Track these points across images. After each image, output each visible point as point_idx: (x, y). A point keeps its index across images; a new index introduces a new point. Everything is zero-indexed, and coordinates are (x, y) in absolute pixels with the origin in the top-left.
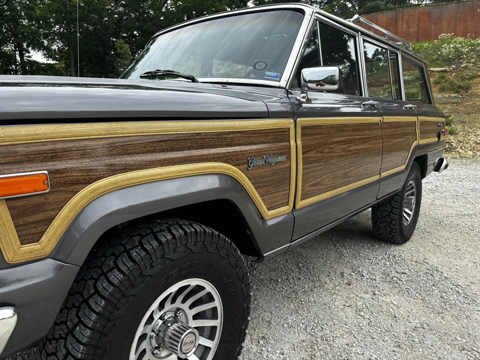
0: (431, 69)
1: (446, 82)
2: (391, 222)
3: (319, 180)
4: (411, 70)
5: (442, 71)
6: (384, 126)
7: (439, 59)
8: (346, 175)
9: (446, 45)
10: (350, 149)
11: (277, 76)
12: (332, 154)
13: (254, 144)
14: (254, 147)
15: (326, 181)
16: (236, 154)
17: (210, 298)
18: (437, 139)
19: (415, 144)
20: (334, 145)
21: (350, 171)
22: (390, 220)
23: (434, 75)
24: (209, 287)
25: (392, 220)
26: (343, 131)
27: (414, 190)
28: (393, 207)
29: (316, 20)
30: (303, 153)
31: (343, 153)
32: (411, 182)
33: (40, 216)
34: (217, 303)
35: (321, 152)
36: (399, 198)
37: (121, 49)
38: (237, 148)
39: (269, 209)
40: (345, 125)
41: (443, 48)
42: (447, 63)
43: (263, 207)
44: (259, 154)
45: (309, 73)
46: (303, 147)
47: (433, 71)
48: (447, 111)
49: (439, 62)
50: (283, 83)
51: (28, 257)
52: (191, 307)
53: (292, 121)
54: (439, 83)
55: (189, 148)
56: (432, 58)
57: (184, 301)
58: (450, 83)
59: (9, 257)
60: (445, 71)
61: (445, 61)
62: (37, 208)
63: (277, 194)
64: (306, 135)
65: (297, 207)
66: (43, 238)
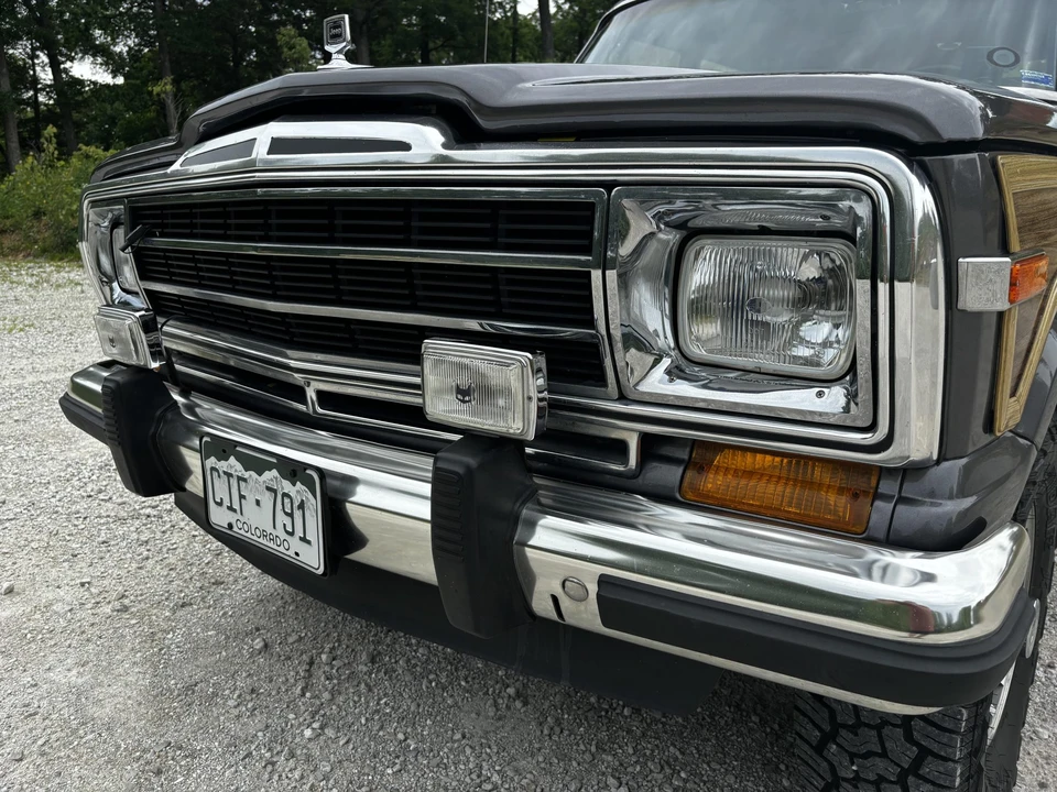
11: (1046, 80)
37: (290, 49)
51: (1009, 425)
59: (1001, 423)
66: (1021, 390)
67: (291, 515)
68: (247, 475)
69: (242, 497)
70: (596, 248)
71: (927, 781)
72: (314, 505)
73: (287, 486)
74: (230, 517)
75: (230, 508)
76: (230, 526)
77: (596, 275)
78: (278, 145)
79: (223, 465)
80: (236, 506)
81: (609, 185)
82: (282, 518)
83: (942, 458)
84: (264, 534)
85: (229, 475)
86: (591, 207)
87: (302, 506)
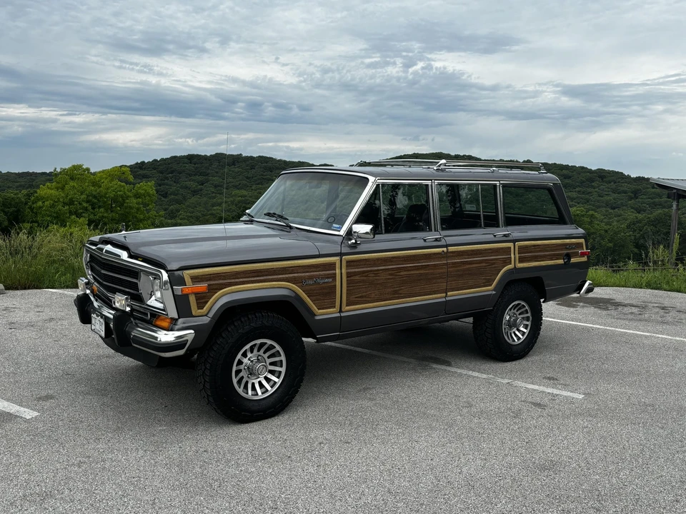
3: (364, 294)
6: (449, 255)
8: (395, 292)
11: (338, 228)
12: (377, 278)
13: (307, 272)
14: (307, 274)
15: (373, 295)
16: (295, 278)
17: (278, 354)
18: (561, 262)
19: (508, 267)
20: (382, 272)
21: (401, 289)
24: (278, 348)
26: (392, 261)
27: (526, 308)
29: (378, 186)
30: (347, 277)
31: (391, 277)
32: (517, 302)
33: (203, 300)
34: (283, 358)
35: (367, 276)
38: (296, 275)
39: (319, 309)
43: (314, 308)
44: (311, 278)
45: (357, 228)
46: (347, 273)
50: (342, 232)
51: (200, 314)
52: (268, 357)
55: (266, 276)
57: (265, 353)
59: (194, 313)
62: (204, 297)
63: (325, 301)
64: (350, 266)
65: (343, 310)
66: (205, 308)
68: (96, 318)
69: (96, 322)
70: (139, 278)
72: (104, 323)
73: (101, 320)
76: (94, 329)
77: (139, 284)
79: (94, 316)
81: (140, 269)
82: (100, 326)
83: (179, 318)
84: (98, 330)
86: (138, 272)
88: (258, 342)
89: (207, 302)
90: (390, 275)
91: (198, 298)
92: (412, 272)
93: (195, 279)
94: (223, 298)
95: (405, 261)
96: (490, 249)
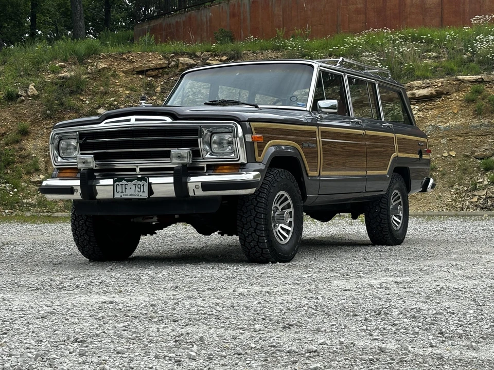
0: (460, 77)
1: (483, 99)
2: (381, 221)
3: (330, 162)
4: (427, 78)
5: (476, 81)
6: (366, 137)
7: (472, 61)
8: (344, 164)
9: (481, 36)
10: (345, 148)
11: (304, 105)
12: (336, 149)
13: (304, 136)
14: (304, 138)
15: (333, 165)
16: (299, 140)
17: (289, 206)
18: (418, 156)
19: (394, 155)
20: (336, 144)
21: (346, 163)
22: (380, 219)
23: (465, 87)
24: (290, 201)
25: (382, 219)
27: (401, 200)
28: (381, 208)
29: (320, 71)
31: (342, 150)
32: (396, 191)
33: (261, 149)
34: (292, 209)
35: (330, 146)
36: (385, 200)
38: (298, 137)
40: (341, 133)
41: (477, 41)
42: (486, 67)
43: (308, 169)
44: (306, 142)
45: (321, 103)
46: (322, 142)
47: (462, 81)
48: (487, 147)
49: (473, 64)
50: (308, 108)
53: (316, 127)
54: (473, 101)
56: (462, 58)
58: (489, 101)
59: (257, 160)
60: (482, 81)
61: (480, 62)
63: (313, 164)
64: (324, 136)
65: (321, 174)
66: (262, 156)
67: (140, 188)
68: (127, 183)
69: (125, 188)
70: (199, 135)
71: (259, 230)
72: (146, 184)
73: (139, 182)
74: (122, 194)
75: (122, 192)
76: (121, 196)
77: (199, 139)
78: (137, 120)
79: (121, 183)
80: (124, 191)
81: (200, 126)
82: (137, 189)
83: (248, 163)
84: (132, 195)
85: (122, 185)
86: (198, 129)
87: (143, 185)
88: (280, 193)
89: (262, 151)
90: (342, 148)
91: (259, 147)
92: (351, 148)
93: (258, 130)
94: (270, 150)
95: (347, 137)
96: (384, 137)
